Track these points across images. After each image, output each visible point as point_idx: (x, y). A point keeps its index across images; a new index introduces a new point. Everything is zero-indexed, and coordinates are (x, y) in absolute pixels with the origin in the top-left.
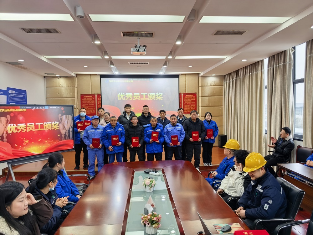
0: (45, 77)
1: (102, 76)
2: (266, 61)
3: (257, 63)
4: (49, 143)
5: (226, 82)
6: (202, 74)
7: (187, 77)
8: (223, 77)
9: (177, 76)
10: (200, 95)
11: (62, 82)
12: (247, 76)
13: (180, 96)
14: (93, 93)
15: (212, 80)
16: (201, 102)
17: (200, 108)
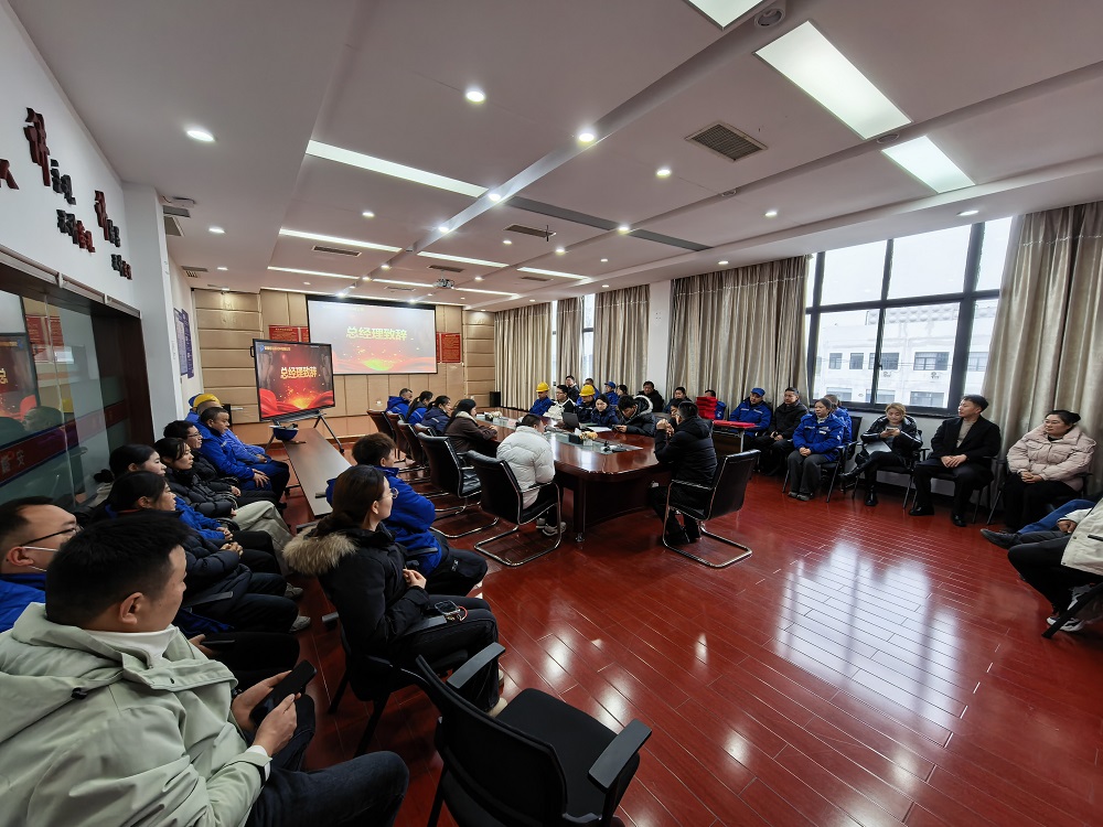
0: (193, 289)
1: (309, 297)
2: (555, 304)
5: (499, 322)
6: (468, 307)
7: (446, 310)
8: (494, 315)
9: (432, 307)
10: (465, 337)
11: (228, 301)
12: (531, 317)
13: (437, 336)
14: (293, 324)
15: (479, 318)
16: (467, 345)
17: (466, 355)
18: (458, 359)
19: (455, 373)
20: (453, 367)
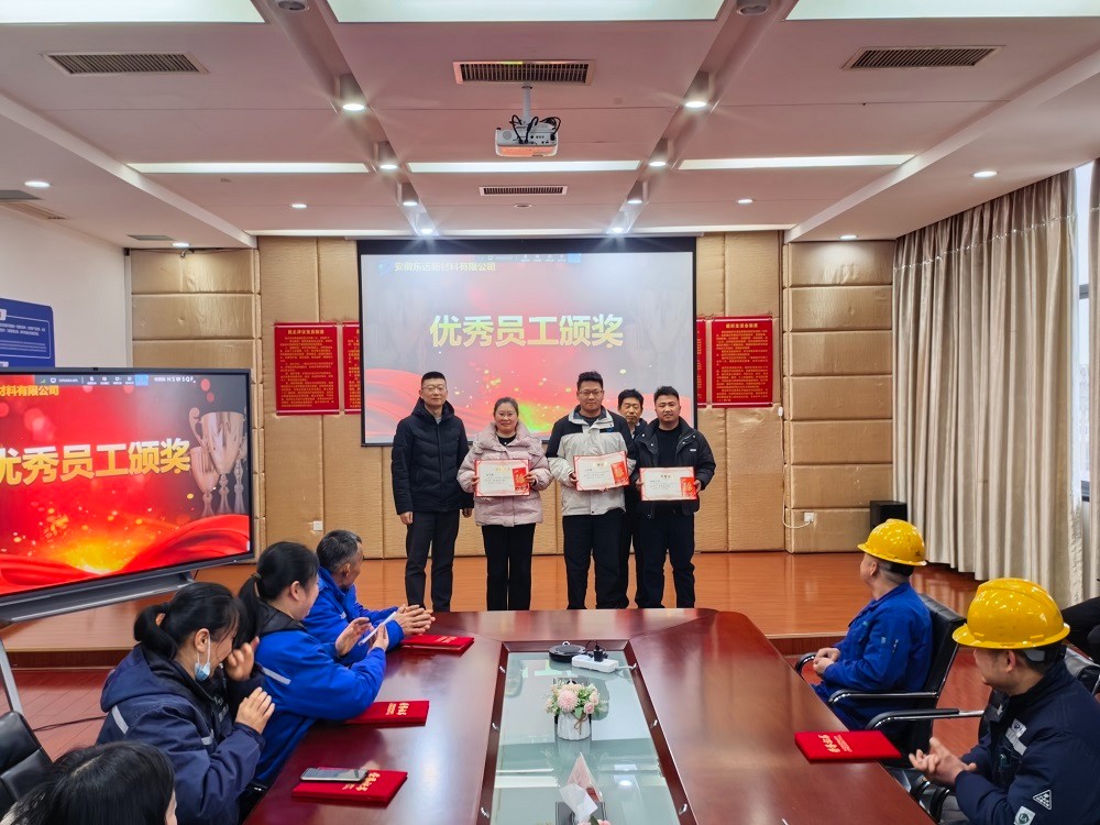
0: (127, 251)
1: (366, 246)
2: (1084, 176)
3: (1041, 188)
4: (152, 528)
5: (902, 267)
6: (796, 233)
7: (731, 246)
8: (889, 248)
9: (686, 243)
10: (788, 325)
11: (198, 272)
12: (1000, 241)
13: (698, 329)
14: (328, 317)
15: (841, 260)
16: (793, 354)
17: (789, 382)
18: (763, 395)
19: (755, 436)
20: (747, 420)
